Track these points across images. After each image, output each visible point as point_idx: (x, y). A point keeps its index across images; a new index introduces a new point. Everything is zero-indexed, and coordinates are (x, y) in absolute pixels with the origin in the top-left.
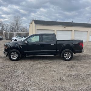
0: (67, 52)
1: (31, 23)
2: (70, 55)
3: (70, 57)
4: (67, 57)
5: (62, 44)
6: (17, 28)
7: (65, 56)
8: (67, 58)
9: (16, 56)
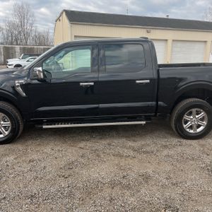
0: (194, 110)
1: (58, 19)
2: (202, 119)
3: (202, 128)
4: (191, 127)
5: (181, 80)
6: (22, 34)
7: (186, 122)
8: (192, 131)
9: (5, 127)
